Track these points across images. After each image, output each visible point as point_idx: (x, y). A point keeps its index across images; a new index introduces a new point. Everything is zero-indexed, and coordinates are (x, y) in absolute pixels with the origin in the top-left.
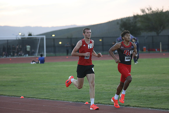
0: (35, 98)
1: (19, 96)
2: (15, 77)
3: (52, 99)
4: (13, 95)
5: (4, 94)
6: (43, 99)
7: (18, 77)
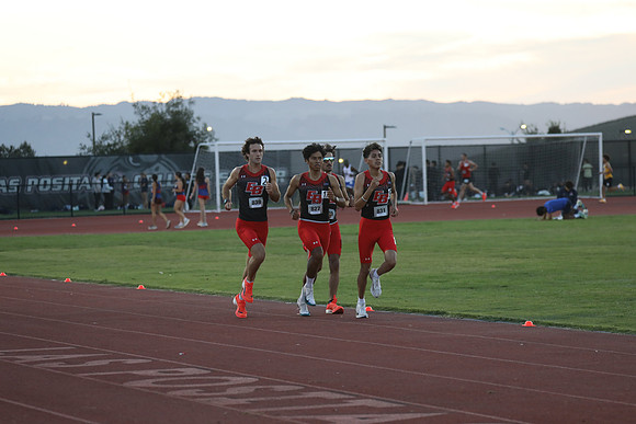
0: (570, 326)
1: (519, 321)
2: (507, 262)
3: (622, 331)
4: (499, 316)
5: (471, 314)
6: (595, 329)
7: (515, 261)
